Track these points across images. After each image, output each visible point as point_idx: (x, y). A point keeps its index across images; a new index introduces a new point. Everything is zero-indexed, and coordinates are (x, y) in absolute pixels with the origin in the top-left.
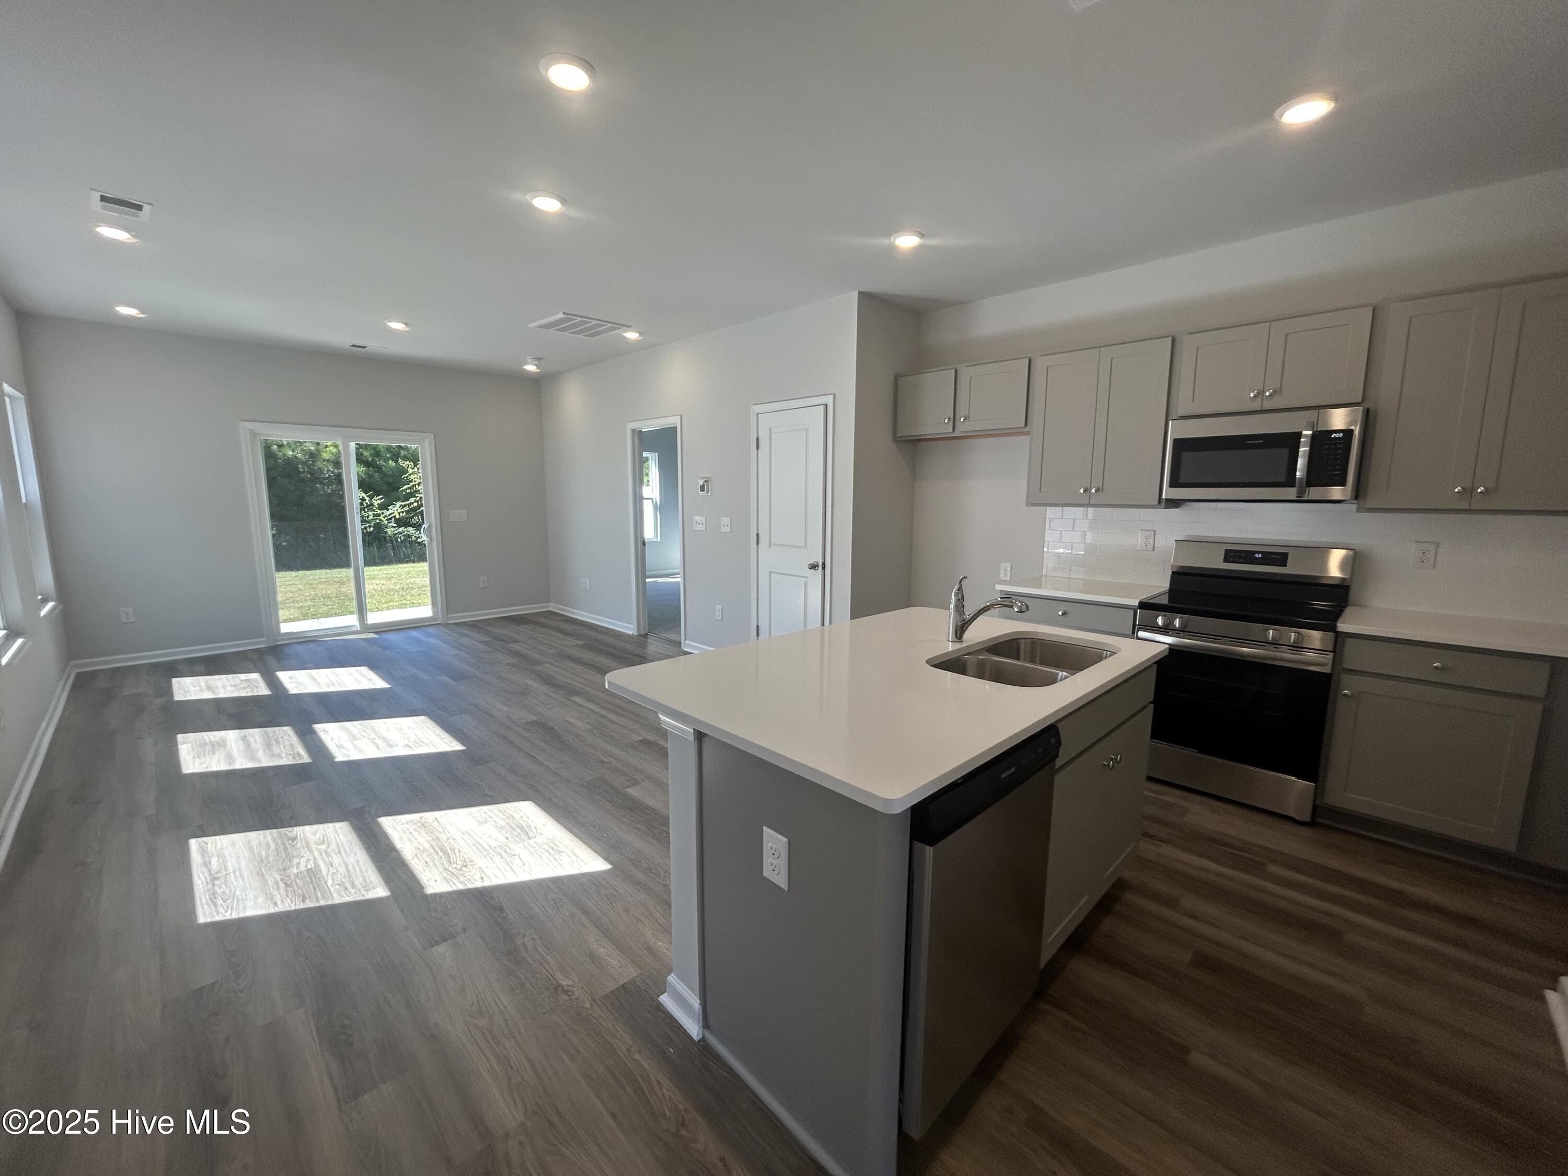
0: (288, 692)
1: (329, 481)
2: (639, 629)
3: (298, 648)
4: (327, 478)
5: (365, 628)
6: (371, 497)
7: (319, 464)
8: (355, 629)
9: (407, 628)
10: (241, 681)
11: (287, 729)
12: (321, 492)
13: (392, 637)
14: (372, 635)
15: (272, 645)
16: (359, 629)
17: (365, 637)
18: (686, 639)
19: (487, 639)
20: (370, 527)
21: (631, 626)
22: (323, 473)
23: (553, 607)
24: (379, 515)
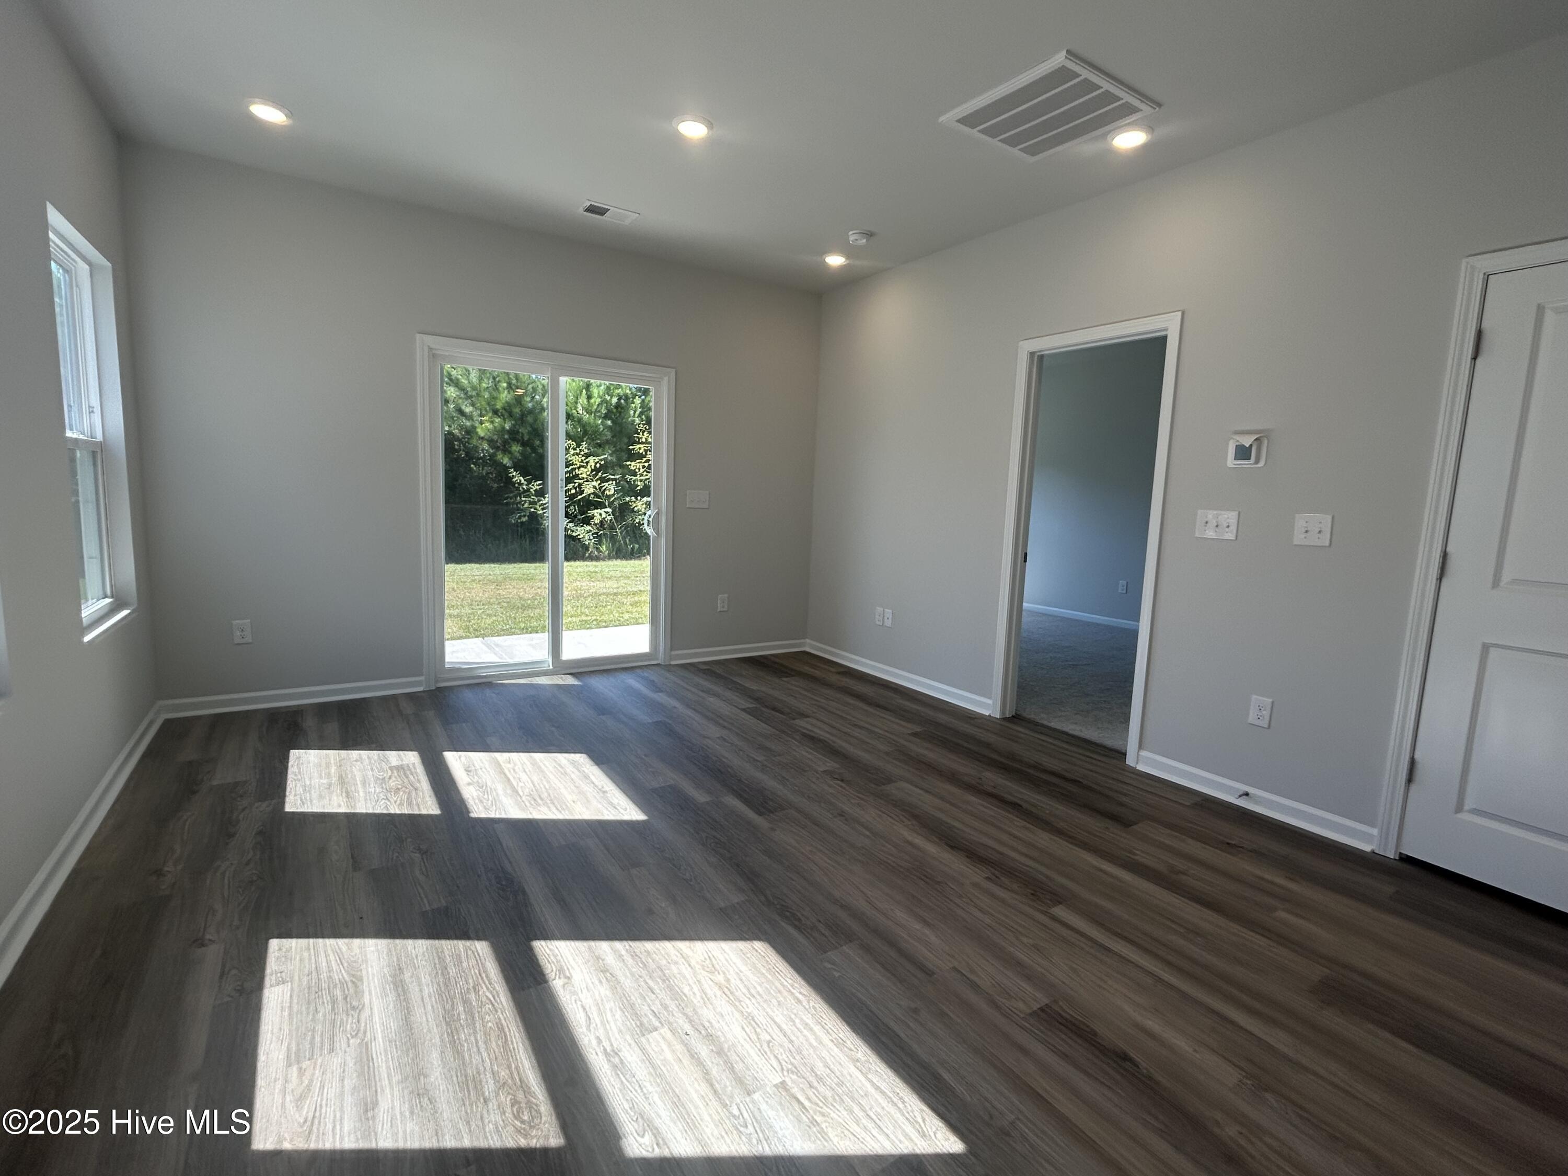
0: (469, 812)
1: (483, 461)
2: (1003, 711)
3: (468, 695)
4: (481, 458)
5: (561, 667)
6: (529, 482)
7: (474, 442)
8: (545, 667)
9: (616, 670)
10: (391, 768)
11: (482, 948)
12: (476, 474)
13: (600, 684)
14: (570, 681)
15: (434, 688)
16: (551, 667)
17: (561, 682)
18: (1141, 746)
19: (751, 706)
20: (524, 516)
21: (990, 702)
22: (478, 452)
23: (810, 646)
24: (535, 503)
